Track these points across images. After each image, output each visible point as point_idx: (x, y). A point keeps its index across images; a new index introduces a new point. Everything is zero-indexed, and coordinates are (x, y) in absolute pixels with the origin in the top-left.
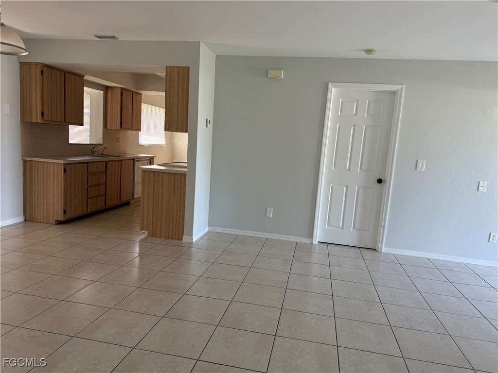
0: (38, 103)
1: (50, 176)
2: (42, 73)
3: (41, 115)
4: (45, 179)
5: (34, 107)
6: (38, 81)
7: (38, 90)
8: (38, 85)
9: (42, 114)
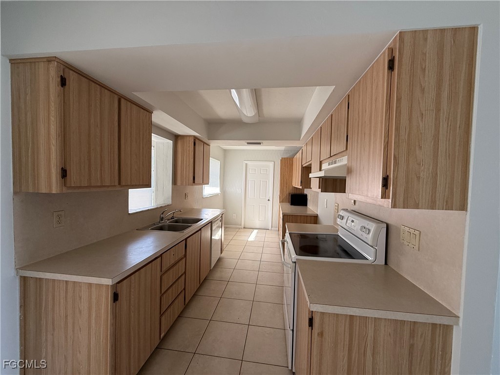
0: (53, 148)
1: (80, 312)
2: (63, 82)
3: (59, 176)
4: (70, 320)
5: (42, 157)
6: (52, 98)
7: (52, 119)
8: (53, 108)
9: (64, 173)
